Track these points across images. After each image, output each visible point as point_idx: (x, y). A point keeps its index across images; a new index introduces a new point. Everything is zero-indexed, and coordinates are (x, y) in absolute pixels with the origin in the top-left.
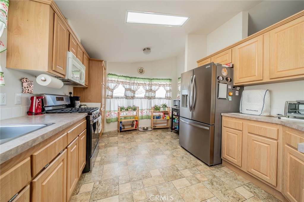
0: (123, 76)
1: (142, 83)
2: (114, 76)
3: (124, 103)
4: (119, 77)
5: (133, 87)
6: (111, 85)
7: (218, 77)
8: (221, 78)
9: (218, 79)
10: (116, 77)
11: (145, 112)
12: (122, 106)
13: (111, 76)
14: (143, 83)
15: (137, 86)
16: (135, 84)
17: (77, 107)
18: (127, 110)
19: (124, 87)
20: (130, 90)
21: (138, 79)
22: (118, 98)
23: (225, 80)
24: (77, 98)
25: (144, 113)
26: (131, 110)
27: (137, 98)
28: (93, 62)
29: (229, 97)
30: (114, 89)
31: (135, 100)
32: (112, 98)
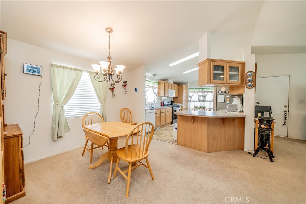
0: (197, 89)
1: (210, 91)
2: (192, 89)
3: (198, 104)
4: (195, 89)
5: (204, 94)
6: (191, 95)
7: (218, 92)
8: (221, 92)
10: (193, 89)
12: (196, 106)
13: (190, 90)
14: (212, 91)
15: (207, 93)
16: (205, 92)
17: (173, 105)
18: (199, 108)
19: (198, 95)
20: (202, 96)
21: (208, 89)
22: (195, 101)
23: (223, 93)
24: (173, 102)
26: (201, 108)
27: (207, 101)
28: (180, 86)
29: (227, 102)
30: (192, 96)
31: (205, 102)
32: (191, 101)
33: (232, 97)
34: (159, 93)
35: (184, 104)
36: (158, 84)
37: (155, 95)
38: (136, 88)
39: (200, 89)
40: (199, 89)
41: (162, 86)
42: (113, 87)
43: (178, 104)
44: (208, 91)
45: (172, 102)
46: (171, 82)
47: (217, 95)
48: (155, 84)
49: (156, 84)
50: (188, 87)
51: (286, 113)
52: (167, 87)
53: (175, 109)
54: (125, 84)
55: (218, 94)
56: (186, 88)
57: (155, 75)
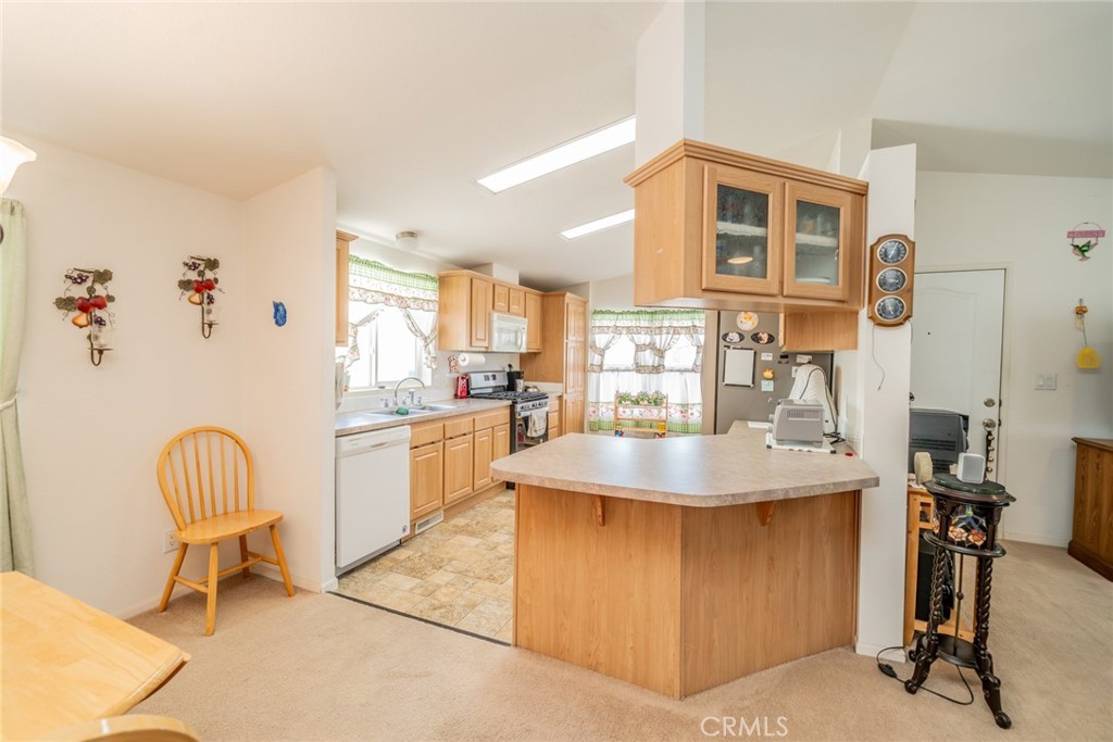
0: (629, 312)
1: (685, 325)
2: (607, 316)
3: (634, 384)
4: (620, 316)
5: (657, 338)
6: (601, 340)
7: (726, 335)
8: (734, 337)
9: (725, 340)
10: (611, 316)
11: (694, 411)
12: (622, 391)
13: (600, 316)
14: (690, 324)
15: (670, 336)
16: (664, 331)
17: (520, 389)
18: (637, 402)
19: (632, 340)
20: (652, 346)
21: (675, 316)
22: (618, 370)
24: (519, 375)
25: (692, 414)
26: (646, 402)
27: (671, 371)
28: (550, 299)
29: (764, 383)
30: (607, 347)
31: (664, 376)
32: (601, 370)
33: (784, 360)
34: (441, 332)
35: (570, 383)
36: (436, 285)
37: (421, 343)
38: (277, 306)
39: (642, 317)
40: (638, 313)
41: (460, 297)
42: (91, 290)
43: (544, 387)
44: (675, 324)
45: (512, 377)
46: (506, 275)
47: (722, 349)
48: (415, 282)
49: (422, 283)
50: (591, 306)
51: (990, 433)
52: (482, 299)
53: (524, 414)
54: (201, 274)
55: (722, 343)
56: (581, 310)
57: (412, 234)
